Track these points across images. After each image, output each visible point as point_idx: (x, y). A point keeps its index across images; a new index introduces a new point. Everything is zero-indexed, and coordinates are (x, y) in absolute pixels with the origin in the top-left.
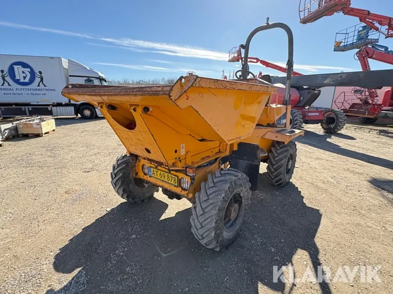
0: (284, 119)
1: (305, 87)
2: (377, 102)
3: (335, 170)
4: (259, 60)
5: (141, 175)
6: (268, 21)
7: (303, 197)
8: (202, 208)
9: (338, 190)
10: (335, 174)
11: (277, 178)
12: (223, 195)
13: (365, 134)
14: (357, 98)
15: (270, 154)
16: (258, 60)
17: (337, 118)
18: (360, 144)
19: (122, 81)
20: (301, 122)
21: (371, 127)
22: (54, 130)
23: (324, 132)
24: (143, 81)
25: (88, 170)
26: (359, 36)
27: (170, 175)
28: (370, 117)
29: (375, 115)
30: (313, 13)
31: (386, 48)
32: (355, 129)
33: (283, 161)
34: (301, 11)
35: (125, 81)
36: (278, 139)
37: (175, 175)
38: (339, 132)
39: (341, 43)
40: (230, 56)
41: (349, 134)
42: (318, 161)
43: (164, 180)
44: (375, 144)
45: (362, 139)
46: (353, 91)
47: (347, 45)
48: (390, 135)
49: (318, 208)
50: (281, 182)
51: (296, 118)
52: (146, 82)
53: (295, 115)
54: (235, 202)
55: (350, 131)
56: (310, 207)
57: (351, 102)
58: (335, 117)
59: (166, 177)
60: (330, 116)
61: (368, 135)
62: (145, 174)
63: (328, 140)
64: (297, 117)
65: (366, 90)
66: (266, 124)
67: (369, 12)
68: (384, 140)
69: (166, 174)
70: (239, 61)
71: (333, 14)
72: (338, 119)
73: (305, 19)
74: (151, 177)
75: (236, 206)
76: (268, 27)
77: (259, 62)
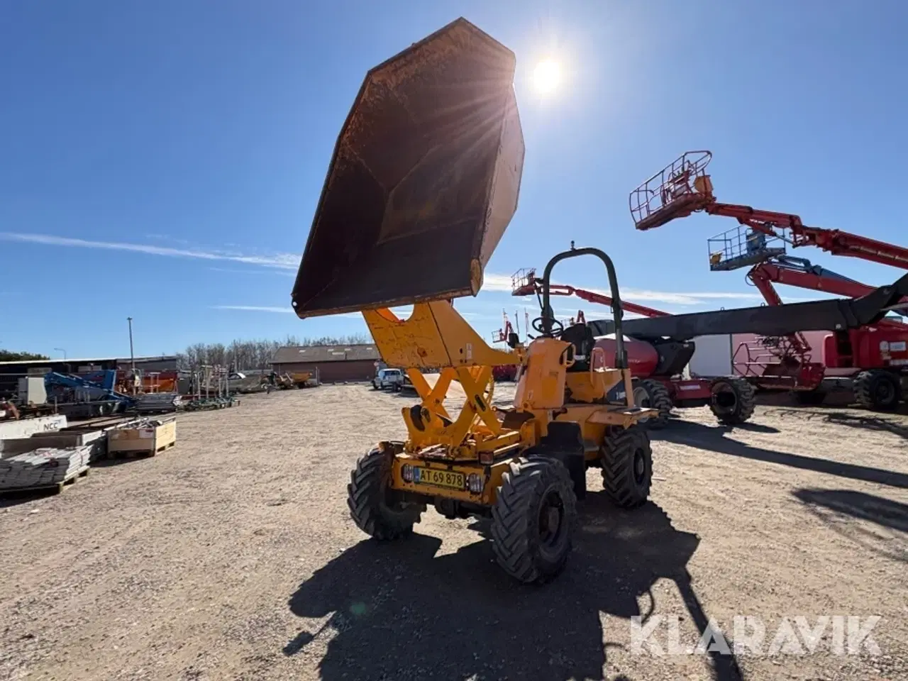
0: (622, 391)
1: (665, 338)
2: (810, 359)
3: (732, 479)
4: (574, 290)
5: (400, 484)
6: (573, 246)
7: (670, 520)
8: (507, 506)
9: (732, 507)
10: (730, 487)
11: (621, 490)
12: (535, 486)
13: (801, 422)
14: (773, 354)
15: (603, 449)
16: (571, 290)
17: (736, 392)
18: (786, 440)
19: (283, 342)
20: (667, 404)
21: (814, 409)
22: (172, 444)
23: (719, 423)
24: (328, 340)
25: (277, 502)
26: (750, 243)
27: (451, 474)
28: (804, 388)
29: (814, 385)
30: (655, 213)
31: (807, 263)
32: (782, 415)
33: (626, 458)
34: (634, 211)
35: (289, 342)
36: (614, 422)
37: (459, 472)
38: (748, 420)
39: (719, 256)
40: (514, 284)
41: (768, 424)
42: (700, 470)
43: (442, 483)
44: (814, 437)
45: (790, 430)
46: (761, 342)
47: (731, 259)
48: (848, 421)
49: (694, 532)
50: (628, 497)
51: (656, 397)
52: (335, 341)
53: (653, 390)
54: (552, 505)
55: (771, 417)
56: (681, 532)
57: (764, 362)
58: (734, 393)
59: (445, 478)
60: (724, 390)
61: (806, 422)
62: (408, 481)
63: (726, 435)
64: (659, 395)
65: (785, 338)
66: (591, 401)
67: (750, 209)
68: (831, 431)
69: (445, 473)
70: (534, 293)
71: (690, 214)
72: (739, 396)
73: (644, 223)
74: (418, 483)
75: (555, 510)
76: (574, 252)
77: (574, 293)
